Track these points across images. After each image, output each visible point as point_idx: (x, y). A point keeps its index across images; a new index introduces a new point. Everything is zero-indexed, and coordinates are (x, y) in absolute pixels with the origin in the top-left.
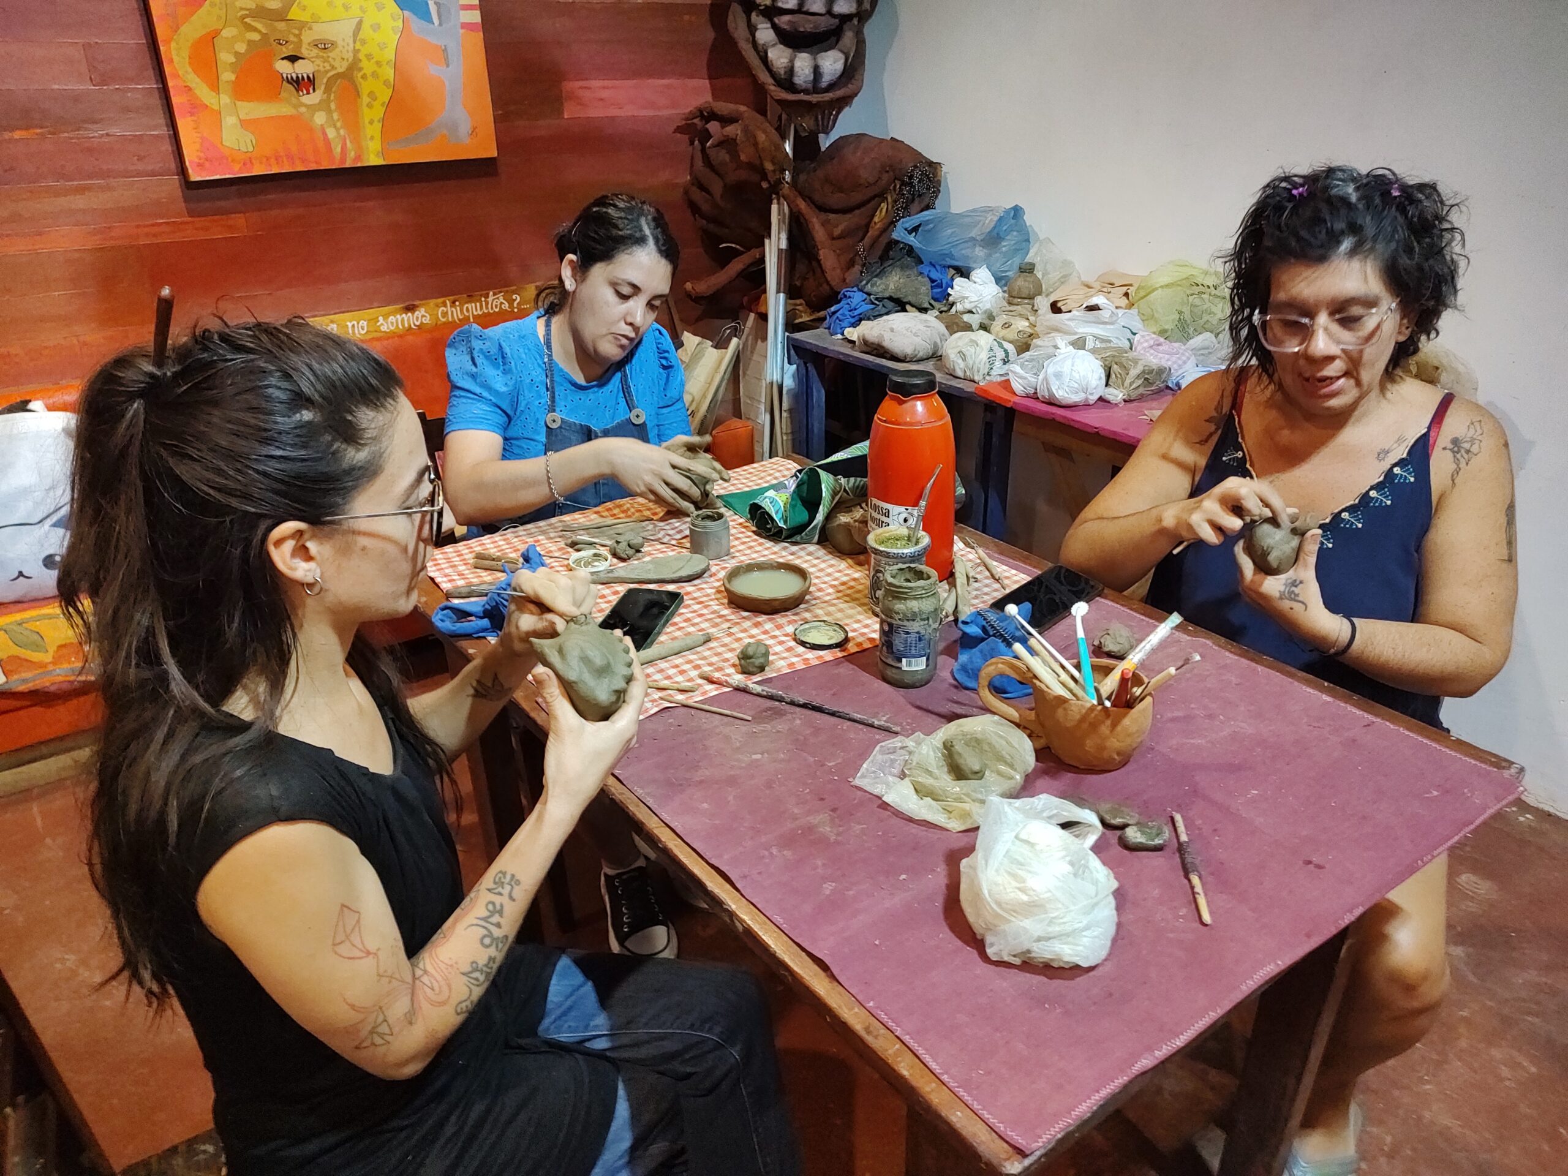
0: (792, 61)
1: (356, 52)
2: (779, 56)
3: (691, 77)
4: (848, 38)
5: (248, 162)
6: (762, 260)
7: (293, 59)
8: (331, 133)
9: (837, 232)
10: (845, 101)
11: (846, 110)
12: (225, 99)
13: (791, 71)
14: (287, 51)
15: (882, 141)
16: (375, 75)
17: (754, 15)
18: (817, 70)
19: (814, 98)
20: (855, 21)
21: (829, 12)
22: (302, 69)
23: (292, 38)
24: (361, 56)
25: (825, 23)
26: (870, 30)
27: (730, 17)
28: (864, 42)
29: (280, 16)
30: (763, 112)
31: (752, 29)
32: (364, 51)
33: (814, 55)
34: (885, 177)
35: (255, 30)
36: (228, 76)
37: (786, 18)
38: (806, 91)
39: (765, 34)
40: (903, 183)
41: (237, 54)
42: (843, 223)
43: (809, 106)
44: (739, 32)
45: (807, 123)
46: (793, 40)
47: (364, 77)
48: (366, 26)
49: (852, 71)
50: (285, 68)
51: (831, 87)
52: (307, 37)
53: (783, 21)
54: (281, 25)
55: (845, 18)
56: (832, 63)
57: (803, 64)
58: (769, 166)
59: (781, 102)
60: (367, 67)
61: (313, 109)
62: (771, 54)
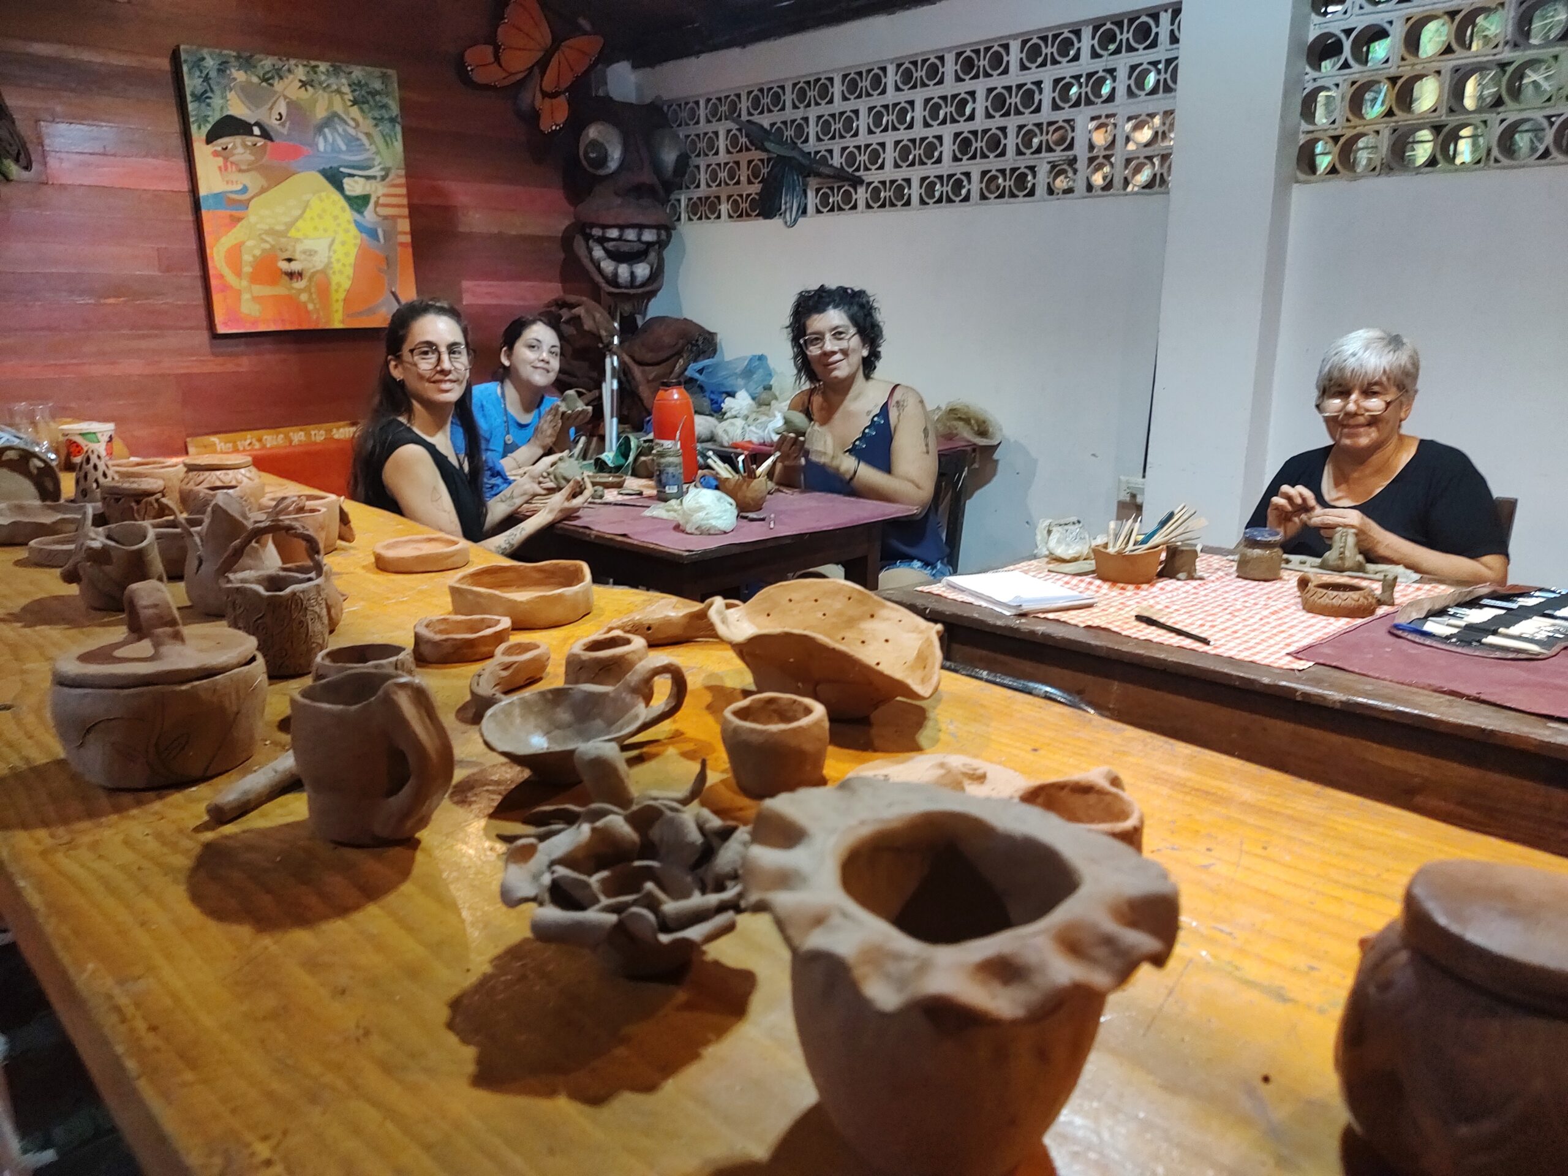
0: (616, 269)
1: (330, 257)
2: (608, 266)
3: (550, 281)
4: (652, 255)
5: (255, 322)
6: (600, 397)
7: (290, 260)
8: (310, 307)
9: (651, 377)
10: (653, 294)
11: (653, 300)
12: (245, 283)
13: (616, 274)
14: (287, 255)
15: (677, 320)
16: (341, 272)
17: (591, 242)
18: (632, 274)
19: (632, 291)
20: (657, 247)
21: (639, 240)
22: (295, 266)
23: (289, 248)
24: (333, 260)
25: (637, 247)
26: (667, 253)
27: (575, 244)
28: (663, 259)
29: (284, 234)
30: (598, 300)
31: (590, 251)
32: (335, 257)
33: (631, 265)
34: (681, 342)
35: (266, 242)
36: (247, 269)
37: (612, 244)
38: (626, 287)
39: (598, 252)
40: (693, 345)
41: (254, 256)
42: (653, 372)
43: (628, 297)
44: (582, 252)
45: (627, 308)
46: (617, 257)
47: (334, 273)
48: (337, 242)
49: (656, 275)
50: (284, 266)
51: (643, 285)
52: (300, 247)
53: (610, 245)
54: (283, 240)
55: (649, 244)
56: (642, 270)
57: (623, 270)
58: (603, 333)
59: (610, 294)
60: (337, 266)
61: (301, 291)
62: (603, 264)
